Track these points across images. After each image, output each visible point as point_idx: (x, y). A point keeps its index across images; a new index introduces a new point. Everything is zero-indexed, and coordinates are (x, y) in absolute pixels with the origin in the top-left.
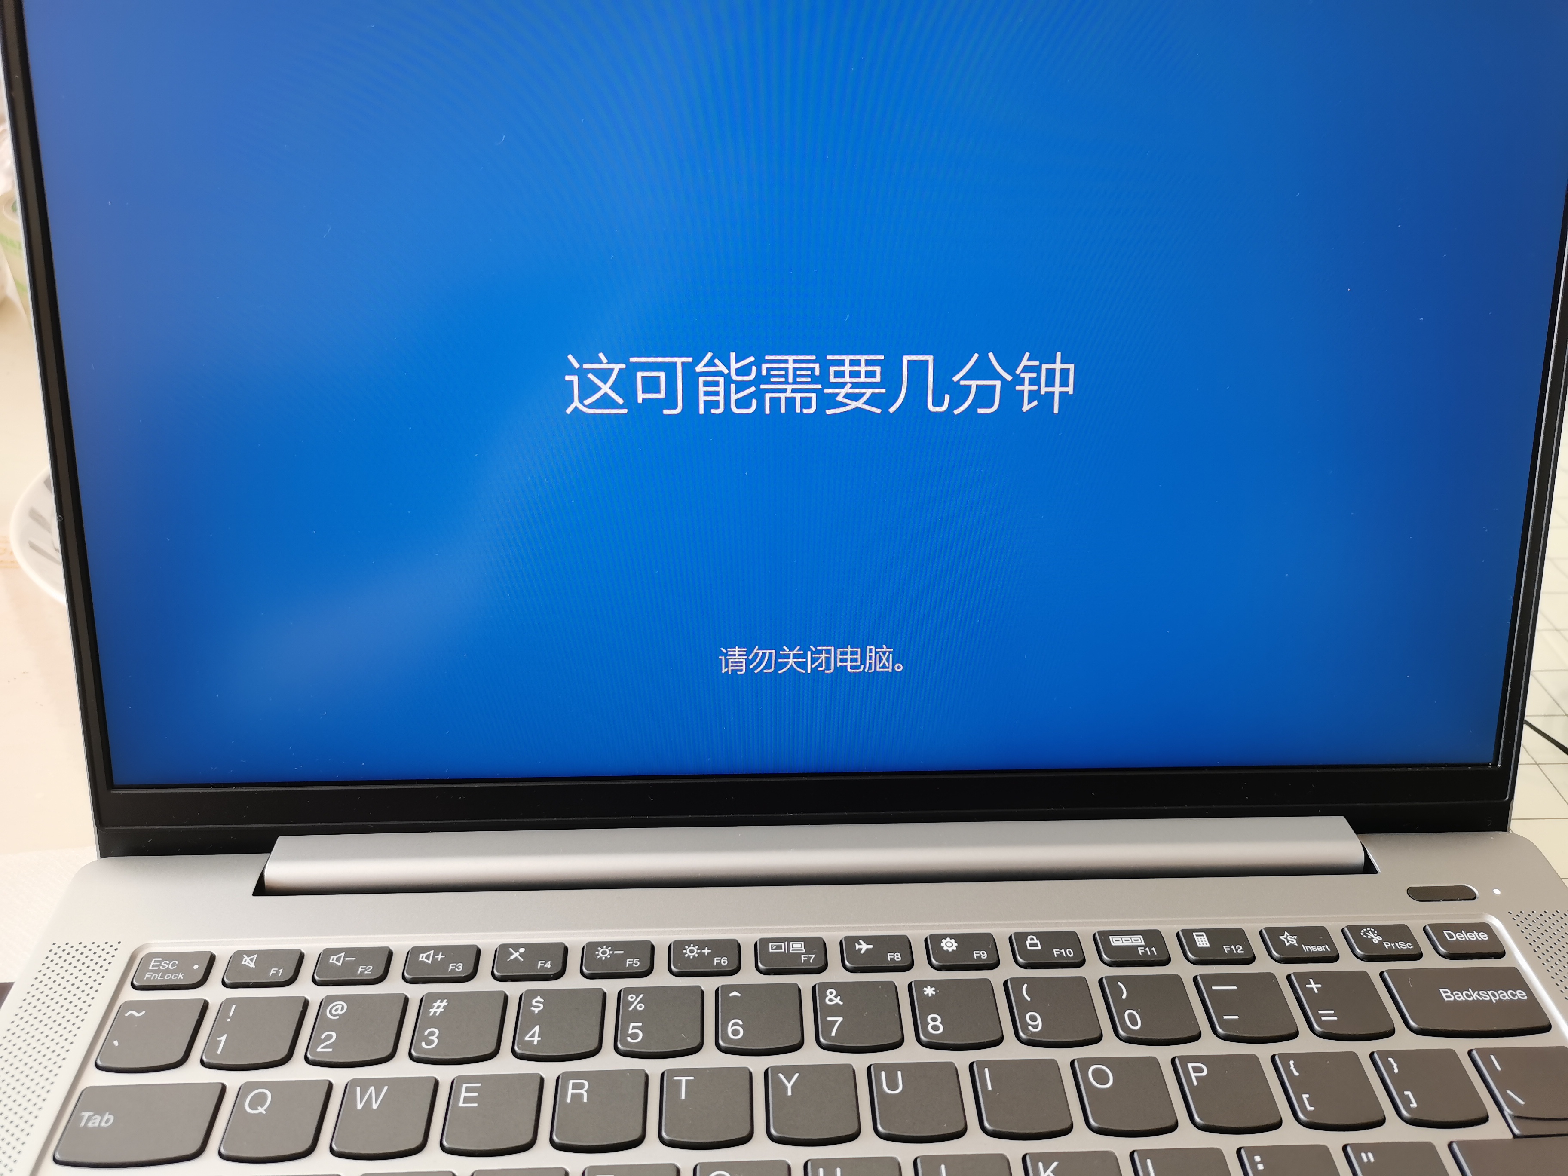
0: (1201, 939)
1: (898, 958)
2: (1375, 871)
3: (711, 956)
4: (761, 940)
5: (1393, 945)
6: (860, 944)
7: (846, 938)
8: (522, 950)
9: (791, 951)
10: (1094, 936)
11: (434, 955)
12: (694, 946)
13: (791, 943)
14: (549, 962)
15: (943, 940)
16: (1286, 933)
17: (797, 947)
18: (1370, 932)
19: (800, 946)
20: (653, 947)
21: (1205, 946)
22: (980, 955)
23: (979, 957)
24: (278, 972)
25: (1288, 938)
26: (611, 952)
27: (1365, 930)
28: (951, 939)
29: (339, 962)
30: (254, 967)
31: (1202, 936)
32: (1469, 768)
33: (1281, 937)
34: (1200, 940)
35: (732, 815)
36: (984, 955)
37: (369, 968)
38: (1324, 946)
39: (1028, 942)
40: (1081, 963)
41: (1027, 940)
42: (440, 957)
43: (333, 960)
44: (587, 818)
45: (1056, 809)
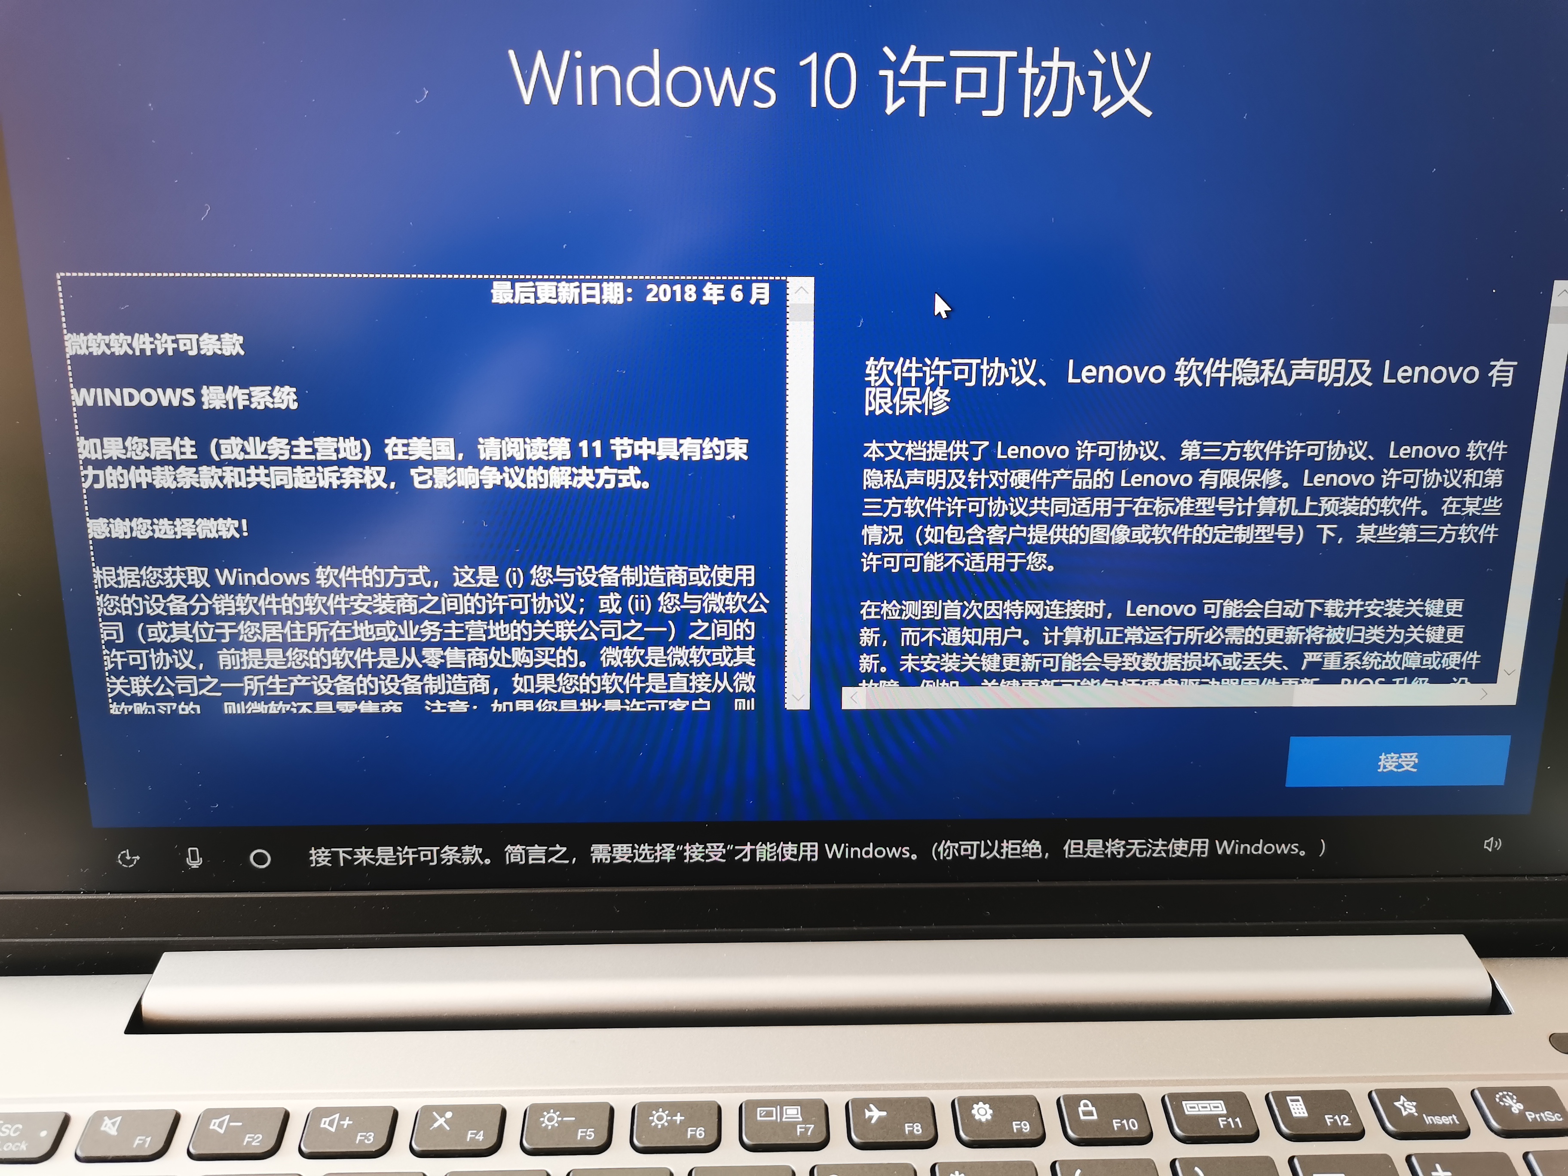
0: (1297, 1105)
1: (918, 1131)
2: (1506, 1011)
3: (684, 1125)
4: (748, 1102)
5: (1537, 1116)
6: (870, 1110)
7: (854, 1101)
8: (449, 1115)
9: (784, 1120)
10: (1163, 1099)
11: (340, 1120)
12: (663, 1111)
13: (785, 1108)
14: (482, 1132)
15: (975, 1106)
16: (1402, 1098)
17: (793, 1113)
18: (1507, 1097)
19: (795, 1112)
20: (612, 1110)
21: (1302, 1115)
22: (1021, 1128)
23: (1020, 1130)
24: (145, 1142)
25: (1406, 1104)
26: (560, 1119)
27: (1501, 1094)
28: (984, 1104)
29: (221, 1128)
30: (116, 1134)
31: (1298, 1101)
33: (1396, 1104)
34: (1296, 1107)
35: (716, 929)
36: (1026, 1127)
37: (258, 1138)
38: (1450, 1117)
39: (1081, 1109)
40: (1146, 1139)
41: (1080, 1106)
42: (346, 1122)
43: (214, 1125)
44: (538, 933)
45: (1113, 925)
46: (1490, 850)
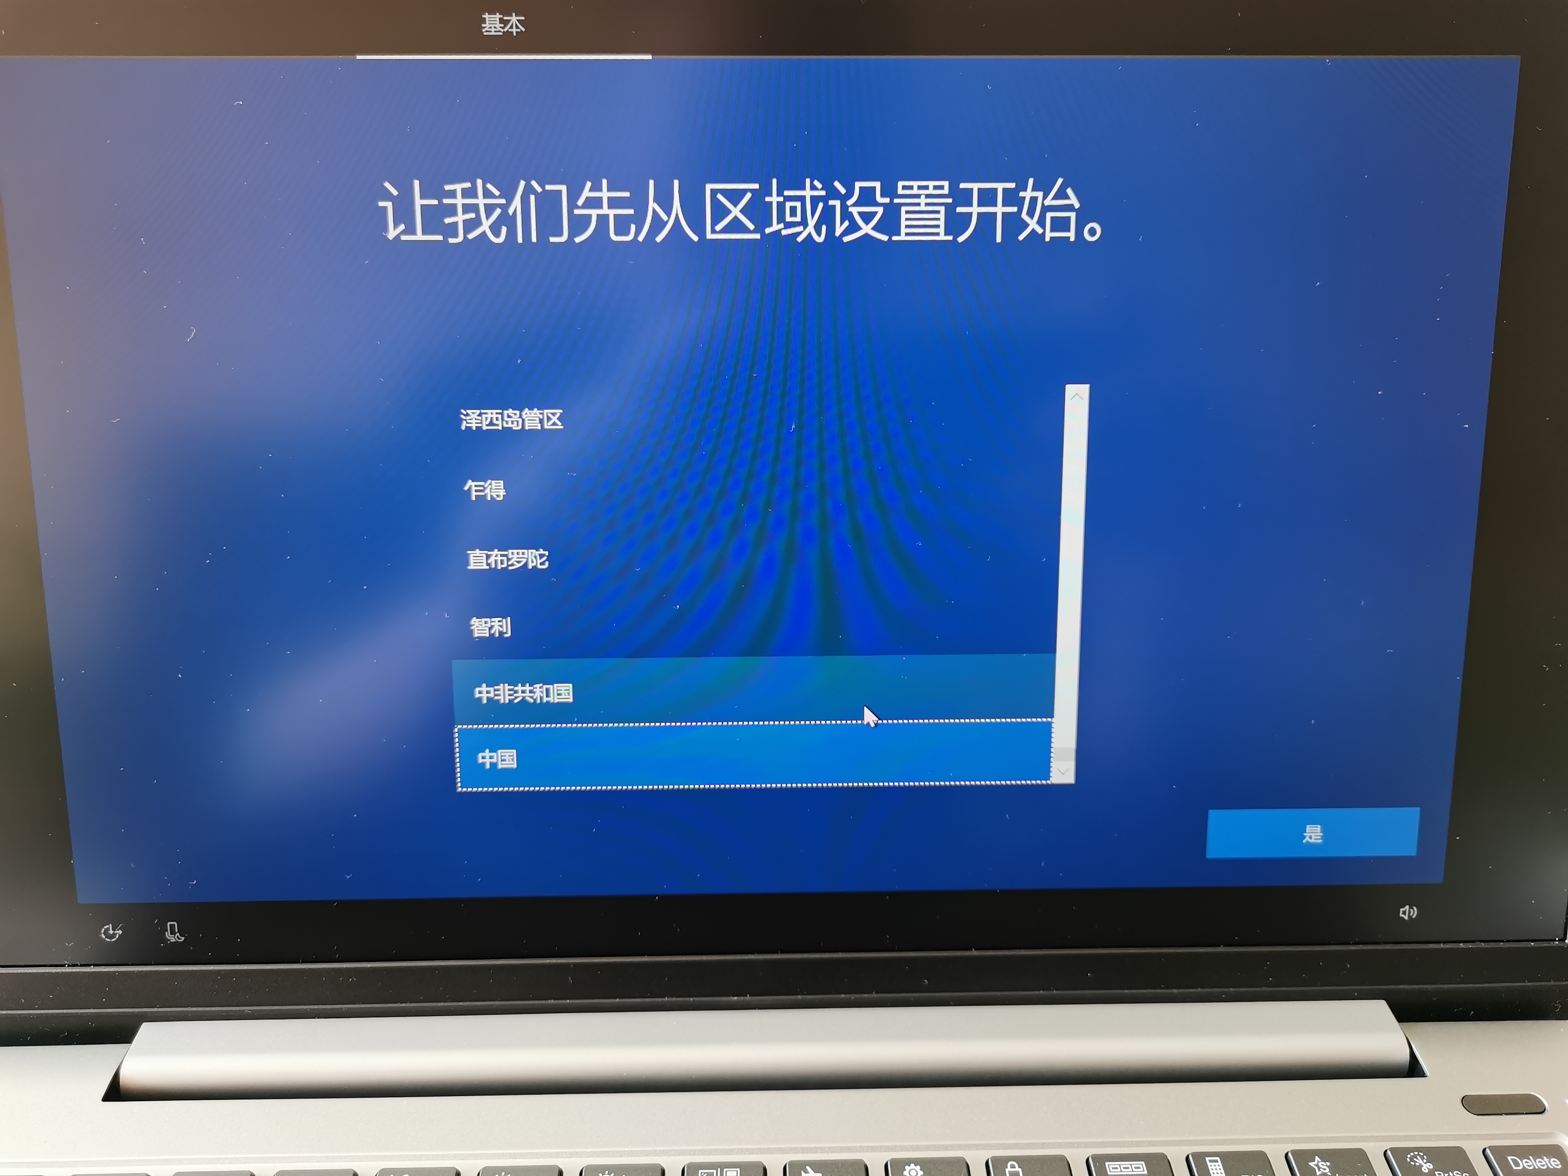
0: (1215, 1166)
2: (1422, 1074)
4: (691, 1165)
5: (1446, 1175)
6: (807, 1171)
7: (791, 1163)
10: (1087, 1161)
12: (609, 1174)
13: (725, 1170)
15: (907, 1167)
16: (1317, 1158)
17: (732, 1175)
18: (1418, 1157)
19: (735, 1173)
20: (561, 1173)
25: (1320, 1164)
27: (1412, 1154)
28: (916, 1166)
31: (1217, 1161)
32: (1533, 944)
33: (1311, 1164)
34: (1213, 1167)
35: (666, 998)
39: (1008, 1170)
41: (1007, 1168)
44: (497, 1003)
45: (1046, 993)
46: (1406, 918)
